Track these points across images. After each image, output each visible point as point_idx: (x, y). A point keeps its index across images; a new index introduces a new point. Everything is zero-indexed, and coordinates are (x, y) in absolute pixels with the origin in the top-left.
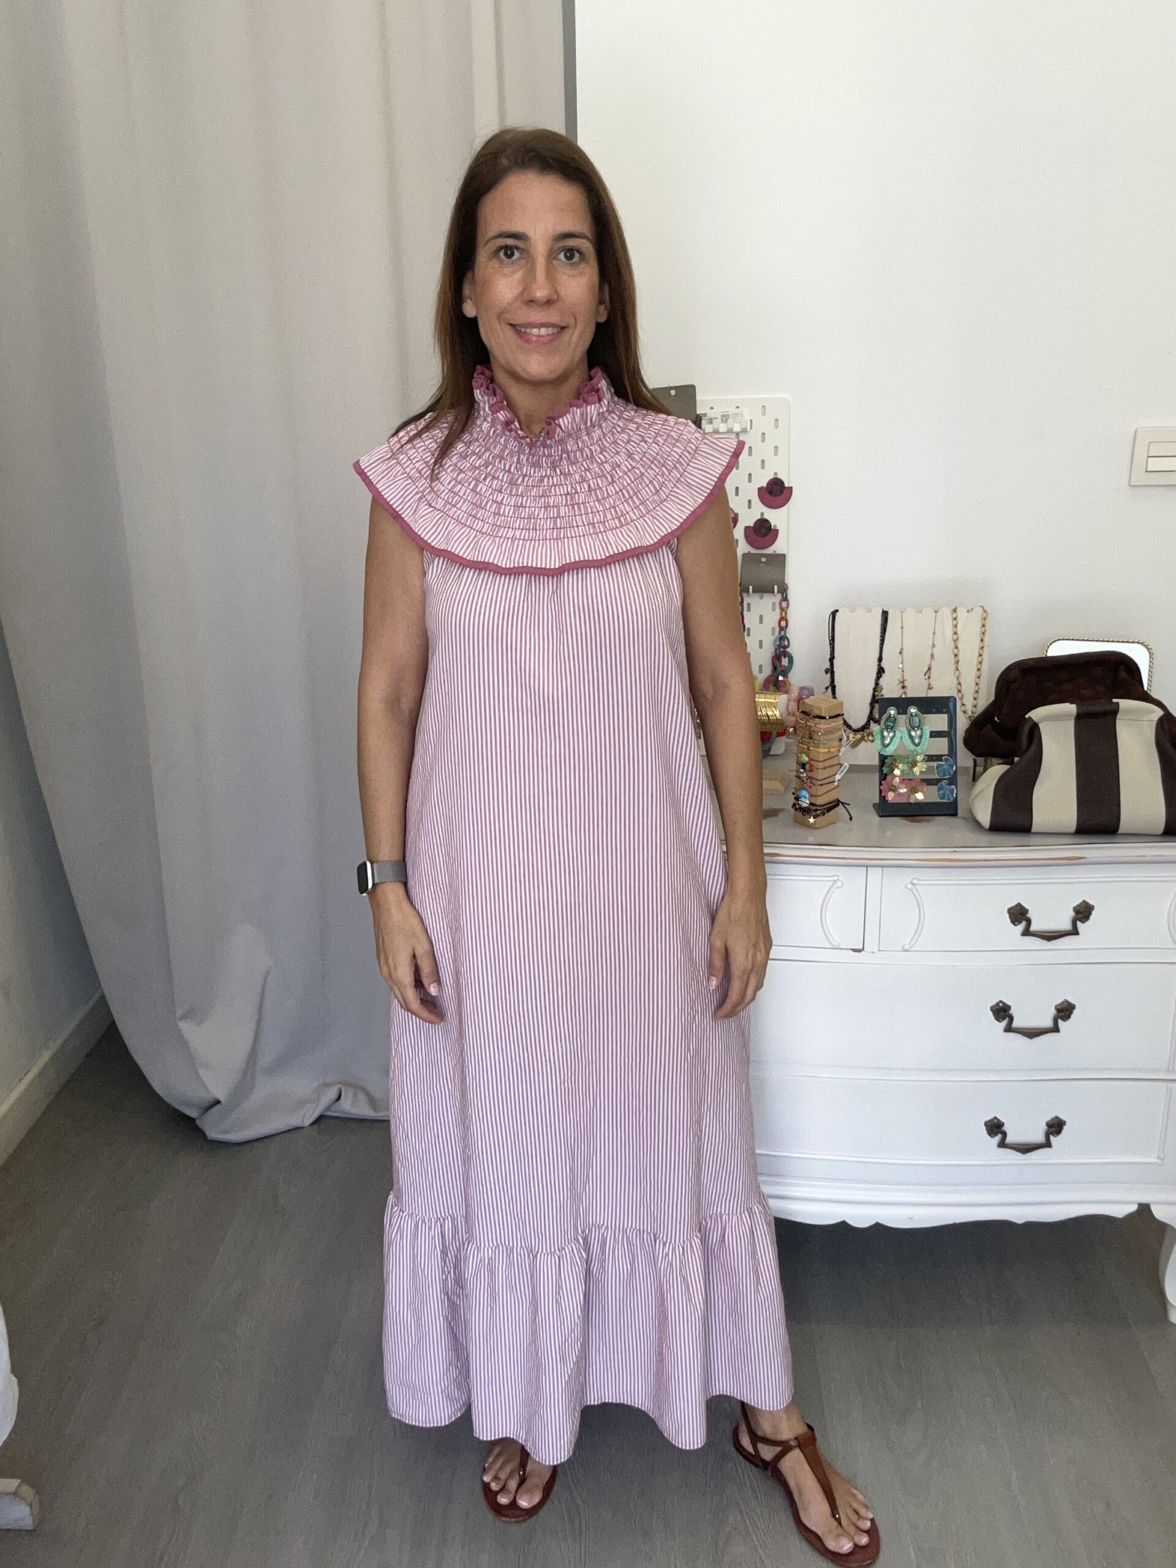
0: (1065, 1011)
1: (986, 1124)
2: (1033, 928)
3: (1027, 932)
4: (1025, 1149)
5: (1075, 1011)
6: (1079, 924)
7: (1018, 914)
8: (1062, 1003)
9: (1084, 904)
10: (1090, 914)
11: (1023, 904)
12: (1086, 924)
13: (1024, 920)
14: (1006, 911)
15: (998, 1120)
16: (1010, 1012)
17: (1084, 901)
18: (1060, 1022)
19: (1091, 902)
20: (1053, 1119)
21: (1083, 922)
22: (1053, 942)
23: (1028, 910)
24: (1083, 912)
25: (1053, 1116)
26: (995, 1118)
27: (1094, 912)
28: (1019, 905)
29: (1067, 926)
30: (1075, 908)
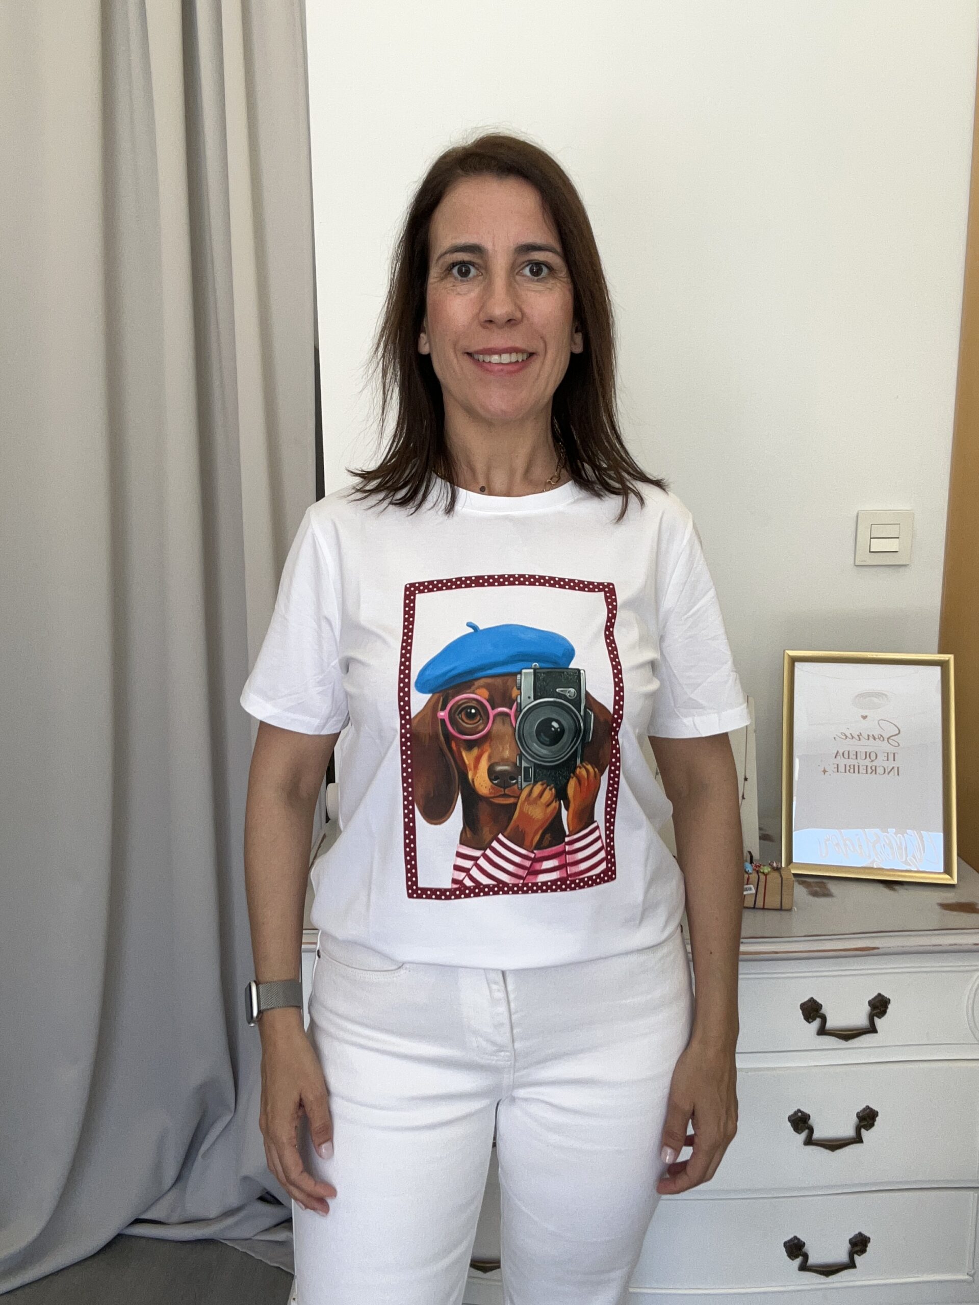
0: (867, 1119)
1: (785, 1245)
2: (828, 1025)
3: (823, 1030)
4: (828, 1271)
5: (877, 1119)
6: (876, 1020)
7: (812, 1010)
8: (864, 1109)
9: (880, 998)
10: (886, 1007)
11: (815, 998)
12: (883, 1018)
13: (819, 1017)
14: (799, 1007)
15: (798, 1240)
16: (810, 1122)
17: (879, 995)
18: (862, 1130)
19: (886, 995)
20: (856, 1237)
21: (880, 1018)
22: (850, 1042)
23: (821, 1006)
24: (879, 1006)
25: (857, 1232)
26: (795, 1238)
27: (890, 1006)
28: (812, 999)
29: (863, 1021)
30: (870, 1003)
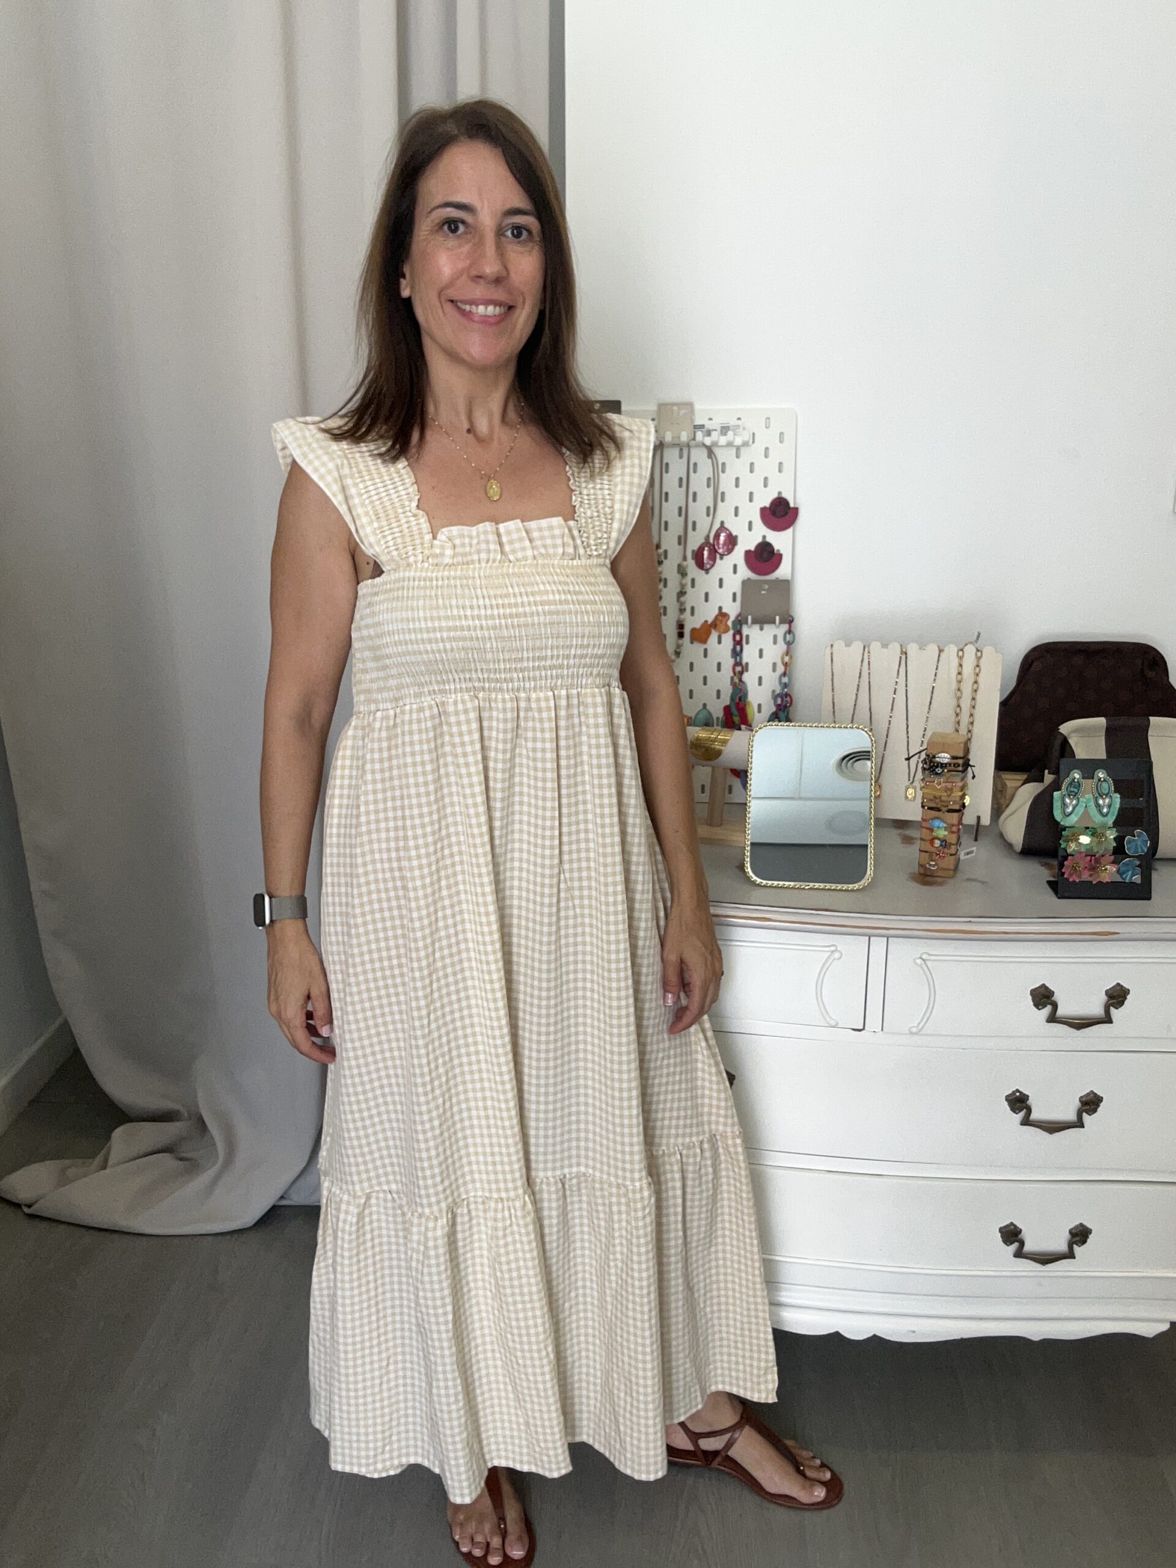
0: (1091, 1103)
1: (1001, 1230)
2: (1060, 1012)
3: (1052, 1019)
4: (1045, 1259)
5: (1102, 1105)
6: (1112, 1009)
7: (1043, 997)
8: (1088, 1094)
9: (1119, 988)
10: (1125, 998)
11: (1046, 984)
12: (1121, 1010)
13: (1050, 1004)
14: (1029, 993)
15: (1015, 1226)
16: (1029, 1102)
17: (1118, 984)
18: (1084, 1115)
19: (1125, 984)
20: (1076, 1227)
21: (1117, 1008)
22: (1084, 1030)
23: (1054, 993)
24: (1117, 996)
25: (1077, 1223)
26: (1012, 1224)
27: (1128, 997)
28: (1043, 985)
29: (1098, 1010)
30: (1107, 992)
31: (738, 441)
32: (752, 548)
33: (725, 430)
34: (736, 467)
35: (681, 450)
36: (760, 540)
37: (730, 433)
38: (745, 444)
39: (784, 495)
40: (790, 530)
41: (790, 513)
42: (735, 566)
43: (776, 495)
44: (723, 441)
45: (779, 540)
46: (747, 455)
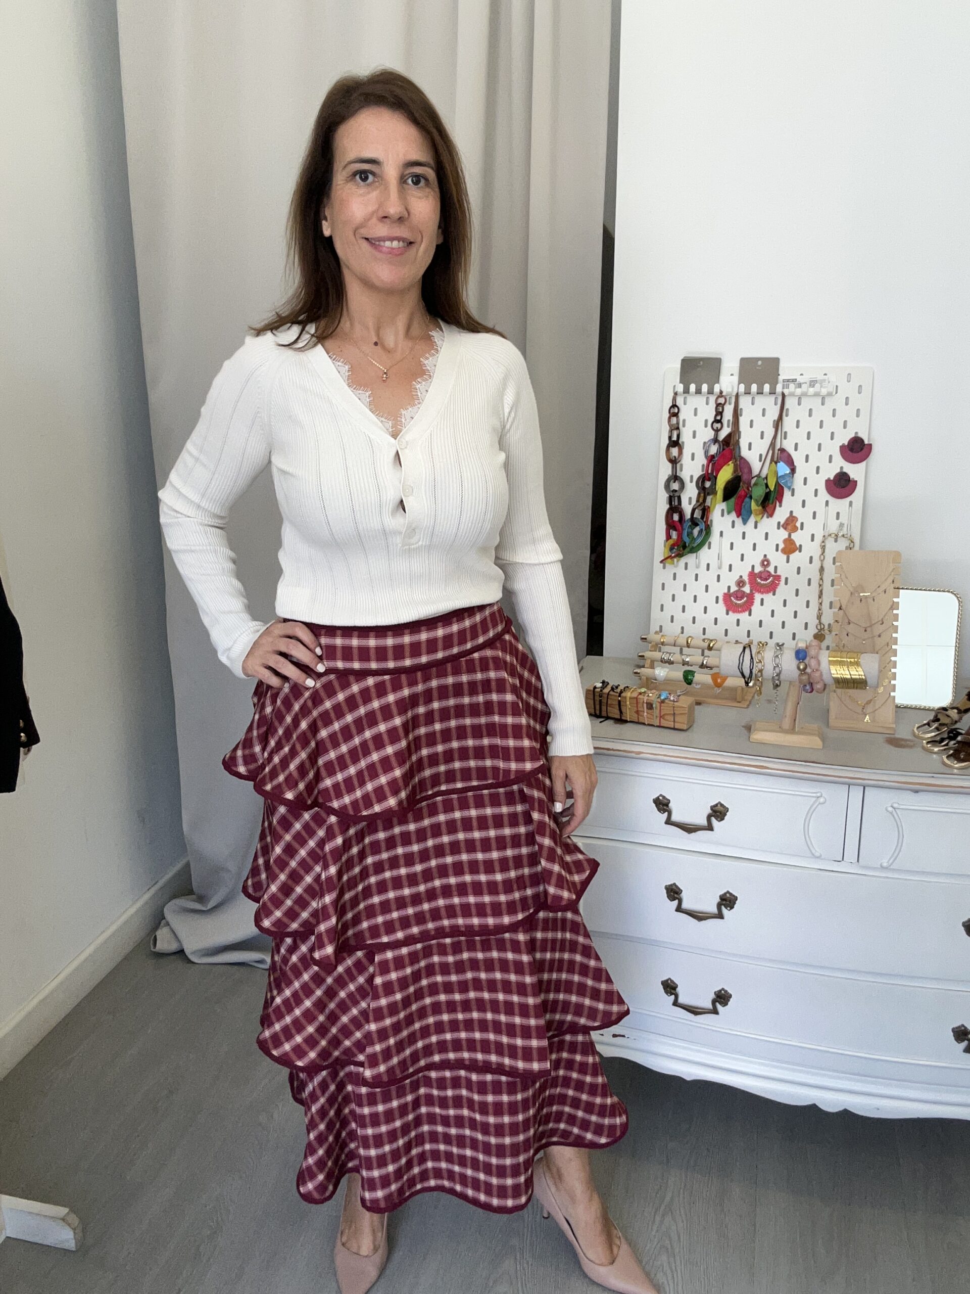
31: (824, 392)
32: (832, 478)
33: (813, 383)
34: (822, 413)
35: (776, 398)
36: (838, 471)
37: (818, 385)
38: (830, 394)
39: (860, 435)
40: (864, 463)
41: (865, 449)
42: (816, 491)
43: (853, 435)
44: (811, 391)
45: (854, 471)
46: (830, 404)
